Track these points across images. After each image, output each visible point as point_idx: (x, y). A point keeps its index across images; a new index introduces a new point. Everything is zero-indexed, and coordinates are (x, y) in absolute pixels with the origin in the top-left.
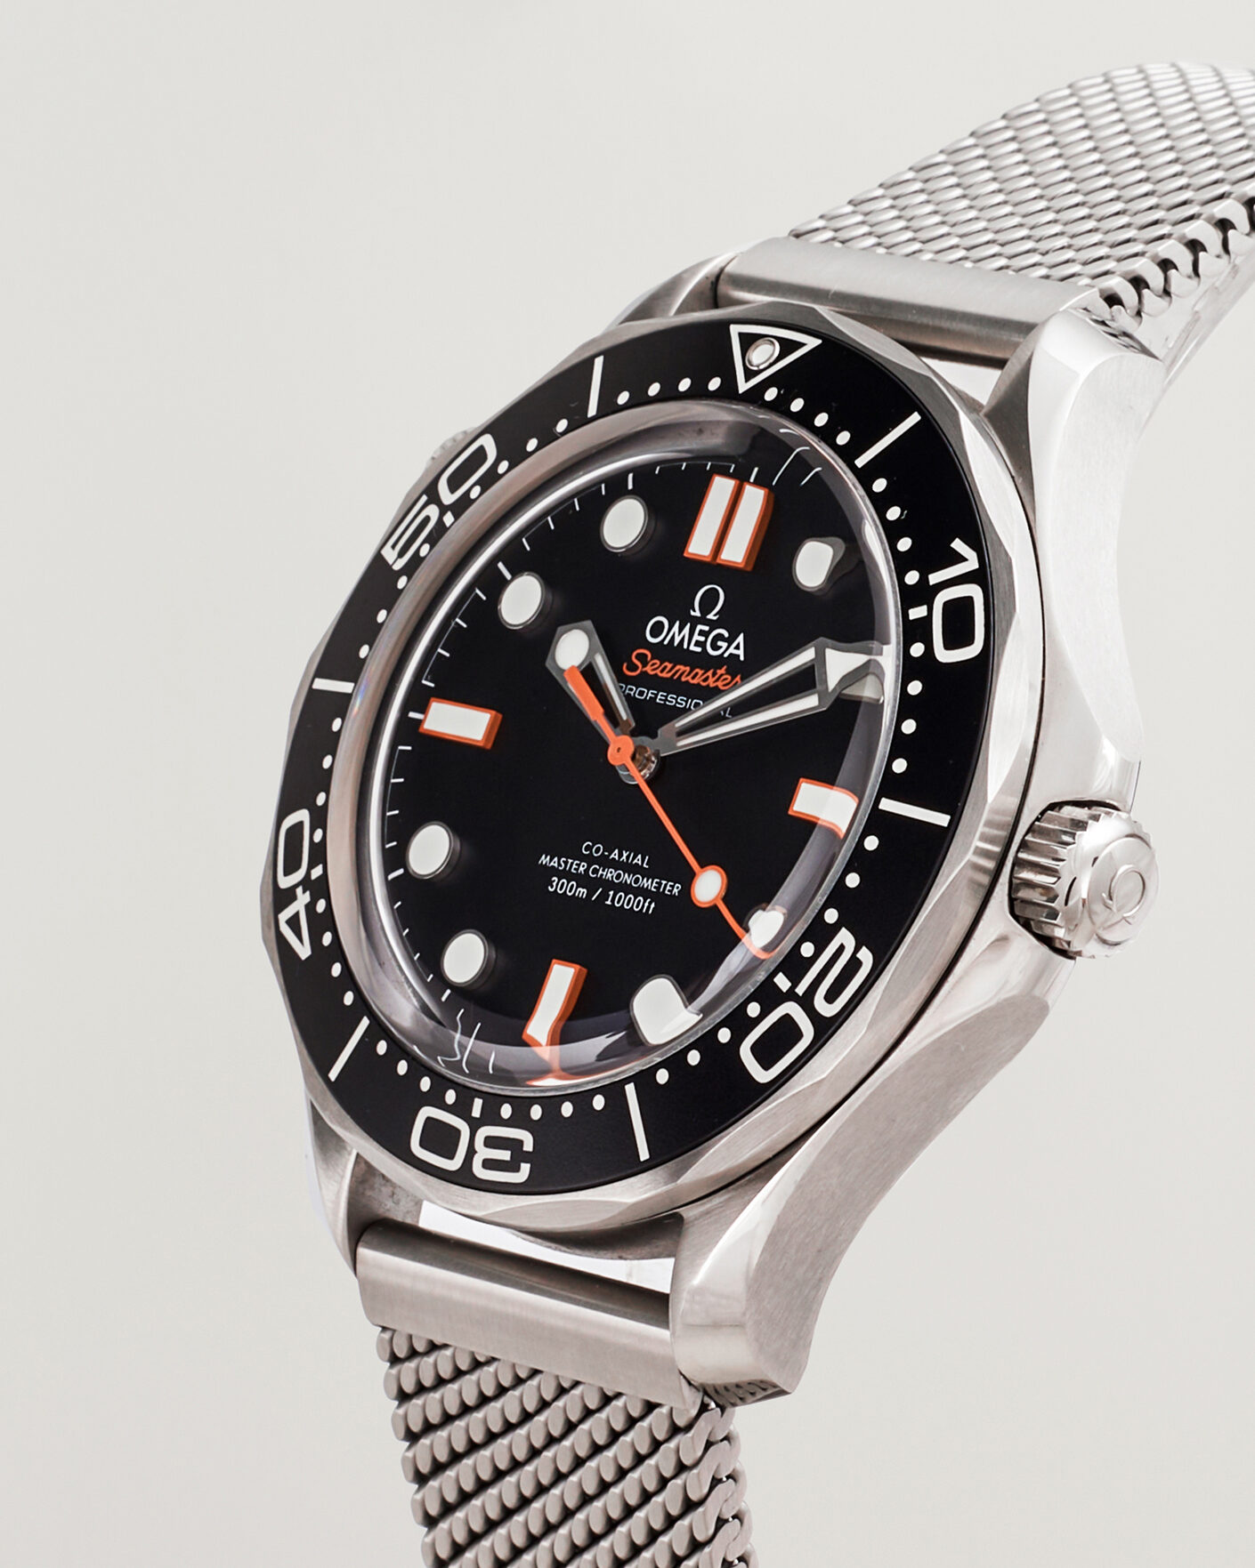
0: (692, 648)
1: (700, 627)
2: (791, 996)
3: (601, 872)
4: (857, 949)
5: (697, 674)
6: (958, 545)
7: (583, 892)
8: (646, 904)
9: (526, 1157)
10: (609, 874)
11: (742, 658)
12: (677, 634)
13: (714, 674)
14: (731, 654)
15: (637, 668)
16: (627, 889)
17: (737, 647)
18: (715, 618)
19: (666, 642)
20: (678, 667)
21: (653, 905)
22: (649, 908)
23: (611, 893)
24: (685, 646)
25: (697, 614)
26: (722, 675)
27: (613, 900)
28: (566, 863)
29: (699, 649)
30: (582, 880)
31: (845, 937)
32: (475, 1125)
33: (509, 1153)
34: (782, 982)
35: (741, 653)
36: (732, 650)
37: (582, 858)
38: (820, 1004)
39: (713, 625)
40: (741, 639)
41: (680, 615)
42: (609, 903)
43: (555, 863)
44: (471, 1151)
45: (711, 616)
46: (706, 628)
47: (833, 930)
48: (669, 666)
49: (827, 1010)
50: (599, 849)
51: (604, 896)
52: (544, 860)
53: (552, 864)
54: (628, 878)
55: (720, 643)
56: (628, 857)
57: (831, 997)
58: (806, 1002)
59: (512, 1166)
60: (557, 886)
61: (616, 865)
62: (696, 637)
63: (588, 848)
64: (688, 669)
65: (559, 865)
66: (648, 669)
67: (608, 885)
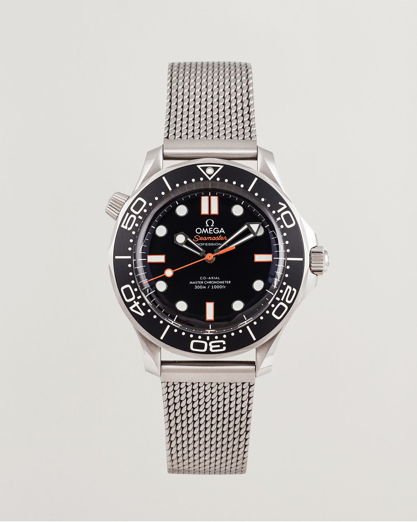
0: (210, 233)
1: (210, 229)
2: (280, 301)
3: (207, 282)
4: (292, 289)
5: (214, 238)
6: (280, 203)
7: (205, 287)
8: (223, 287)
9: (224, 345)
10: (210, 282)
11: (224, 233)
12: (205, 231)
13: (218, 237)
14: (221, 233)
15: (197, 240)
16: (216, 285)
17: (222, 231)
18: (213, 226)
19: (202, 233)
20: (208, 238)
21: (225, 287)
22: (224, 287)
23: (212, 286)
24: (208, 233)
25: (208, 226)
26: (220, 237)
27: (213, 287)
28: (197, 282)
29: (212, 233)
30: (203, 285)
31: (289, 287)
32: (208, 342)
33: (219, 345)
34: (278, 299)
35: (223, 232)
36: (221, 232)
37: (201, 281)
38: (287, 301)
39: (213, 228)
40: (222, 229)
41: (203, 226)
42: (213, 288)
43: (194, 283)
44: (209, 347)
45: (212, 226)
46: (212, 228)
47: (286, 286)
48: (206, 238)
49: (289, 302)
50: (205, 278)
51: (211, 287)
52: (191, 283)
53: (193, 283)
54: (215, 282)
55: (217, 231)
56: (213, 278)
57: (289, 299)
58: (284, 301)
59: (221, 348)
60: (196, 287)
61: (211, 280)
62: (210, 231)
63: (201, 278)
64: (211, 237)
65: (195, 283)
66: (200, 239)
67: (211, 285)
